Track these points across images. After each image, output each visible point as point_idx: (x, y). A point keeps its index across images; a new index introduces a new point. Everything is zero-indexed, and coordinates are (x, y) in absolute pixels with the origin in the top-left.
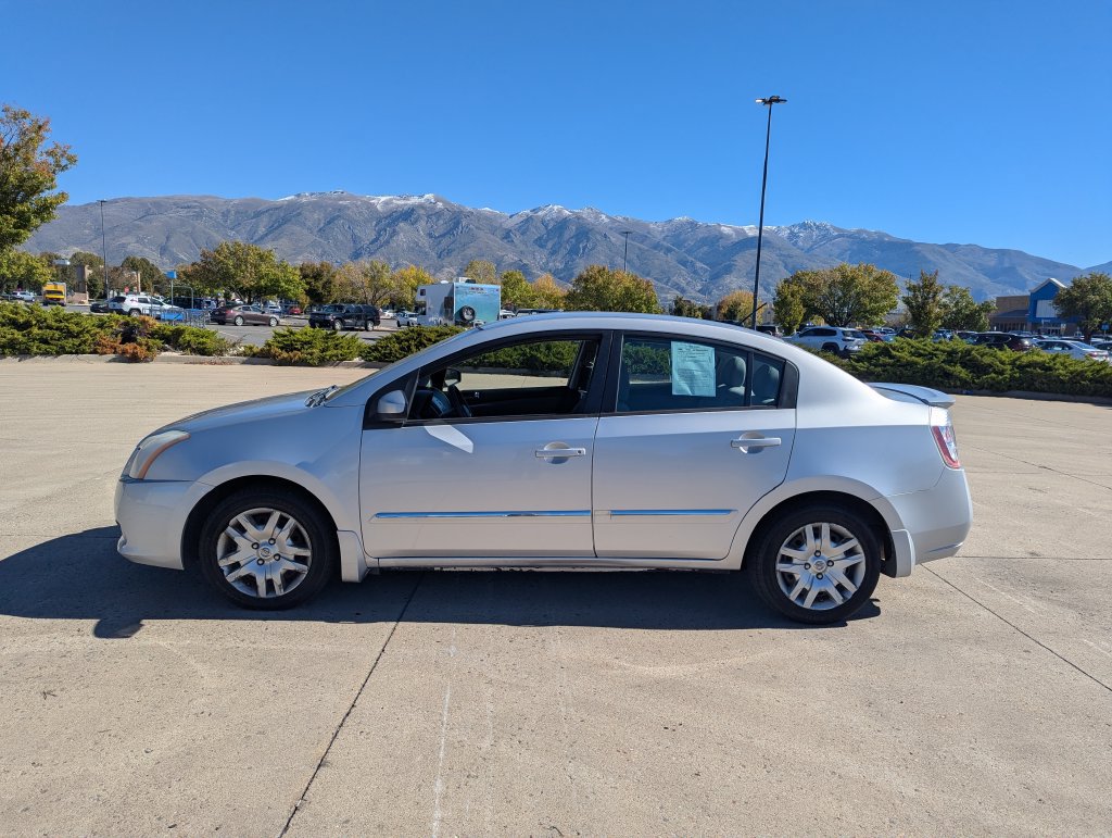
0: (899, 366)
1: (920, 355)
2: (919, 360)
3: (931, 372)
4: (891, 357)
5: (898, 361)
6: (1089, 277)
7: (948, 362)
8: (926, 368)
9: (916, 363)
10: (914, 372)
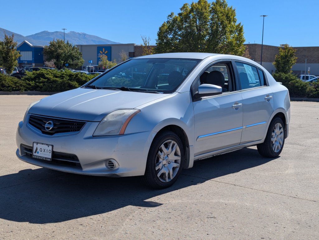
0: (50, 82)
1: (57, 77)
2: (57, 79)
3: (64, 85)
4: (45, 78)
5: (49, 80)
6: (56, 41)
7: (71, 80)
8: (61, 83)
9: (57, 81)
10: (57, 85)
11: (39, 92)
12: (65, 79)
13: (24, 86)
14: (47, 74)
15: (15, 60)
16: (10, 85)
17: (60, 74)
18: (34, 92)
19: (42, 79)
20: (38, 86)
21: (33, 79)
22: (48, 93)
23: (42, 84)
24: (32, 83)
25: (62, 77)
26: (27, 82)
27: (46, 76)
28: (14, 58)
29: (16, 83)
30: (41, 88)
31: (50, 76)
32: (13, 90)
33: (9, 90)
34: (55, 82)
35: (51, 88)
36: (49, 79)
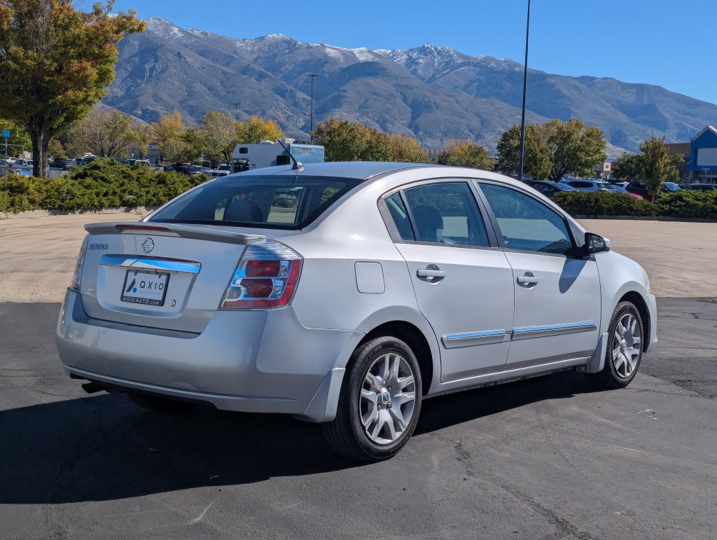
0: (689, 207)
1: (698, 200)
4: (683, 201)
9: (698, 205)
10: (697, 210)
11: (674, 218)
12: (708, 203)
13: (656, 211)
14: (687, 196)
15: (663, 174)
16: (639, 208)
17: (703, 196)
18: (668, 217)
19: (679, 203)
20: (673, 211)
21: (669, 202)
22: (685, 219)
23: (678, 209)
24: (666, 207)
25: (705, 200)
26: (661, 205)
27: (685, 198)
28: (662, 171)
29: (646, 206)
30: (677, 213)
31: (690, 199)
32: (642, 215)
33: (637, 215)
34: (695, 205)
35: (689, 214)
36: (687, 202)
